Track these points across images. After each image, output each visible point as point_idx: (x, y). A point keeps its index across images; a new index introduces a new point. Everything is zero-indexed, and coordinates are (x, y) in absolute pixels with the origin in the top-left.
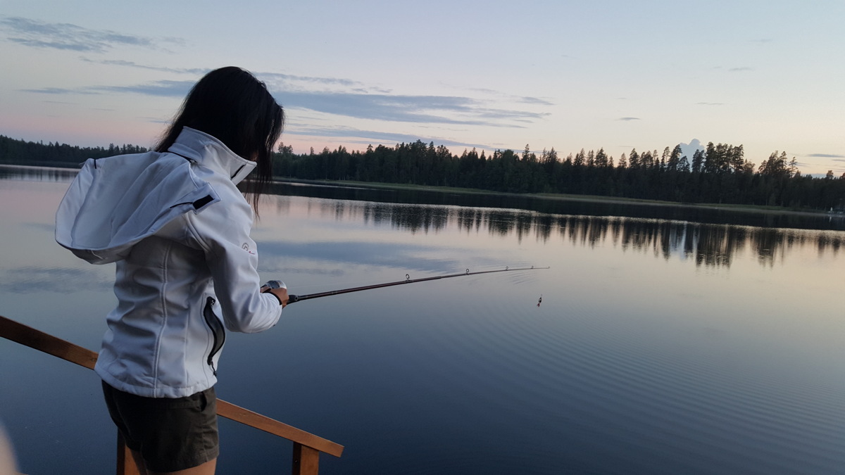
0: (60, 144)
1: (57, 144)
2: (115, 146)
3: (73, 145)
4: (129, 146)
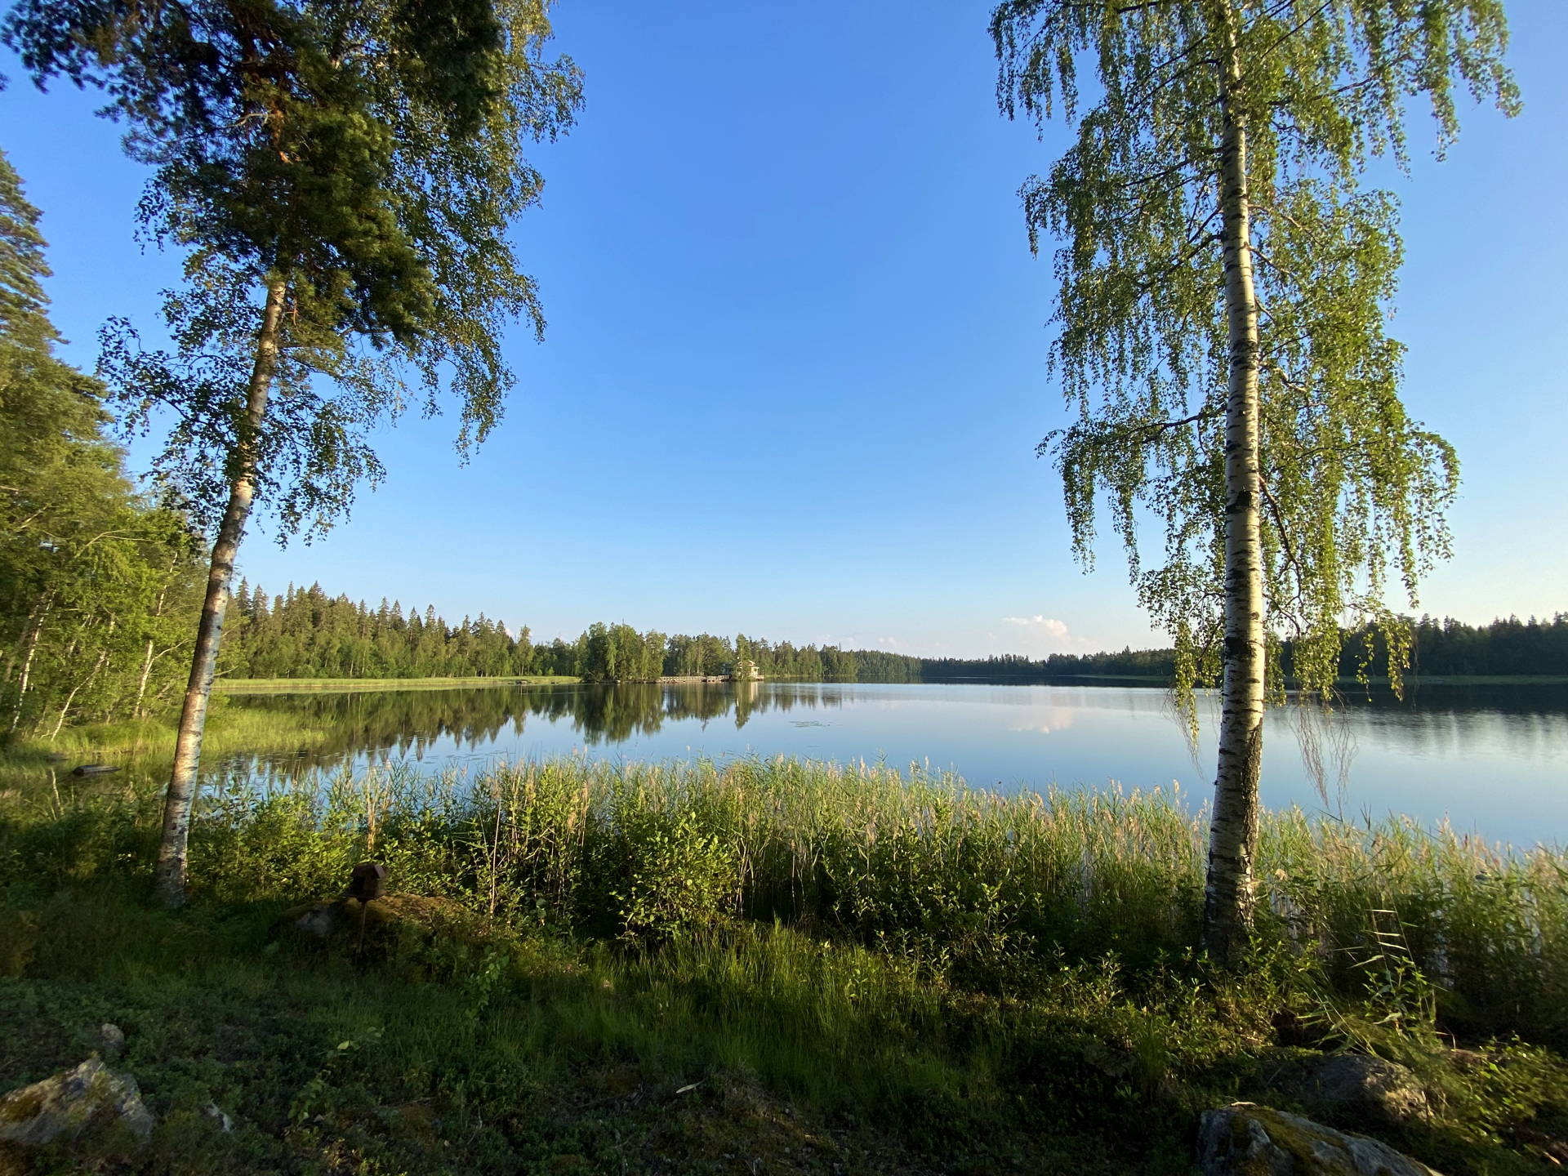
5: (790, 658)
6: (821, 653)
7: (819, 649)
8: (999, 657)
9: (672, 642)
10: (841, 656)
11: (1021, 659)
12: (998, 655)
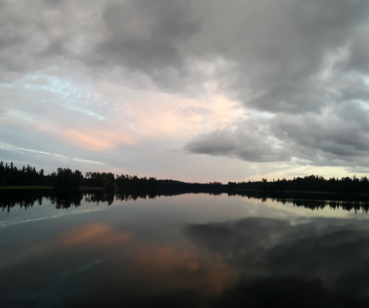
0: (196, 183)
7: (148, 178)
8: (213, 183)
10: (156, 181)
11: (219, 183)
12: (212, 182)
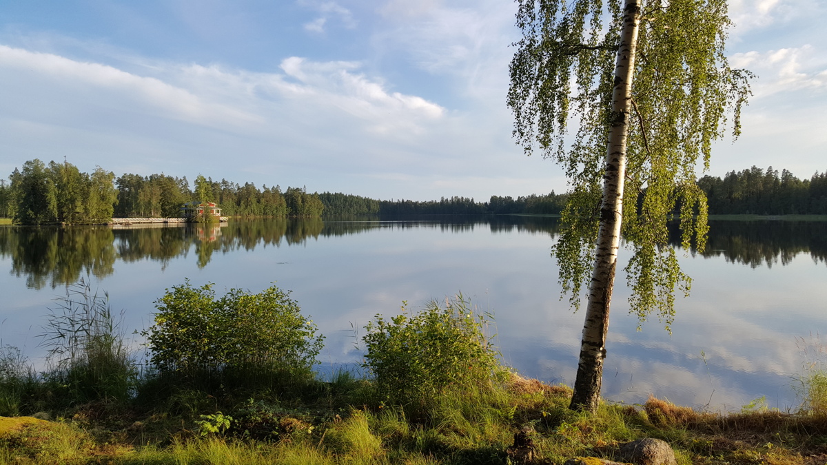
0: (405, 201)
1: (403, 201)
2: (445, 199)
3: (414, 201)
4: (456, 197)
5: (254, 200)
6: (286, 195)
9: (121, 181)
10: (304, 197)
12: (449, 197)
